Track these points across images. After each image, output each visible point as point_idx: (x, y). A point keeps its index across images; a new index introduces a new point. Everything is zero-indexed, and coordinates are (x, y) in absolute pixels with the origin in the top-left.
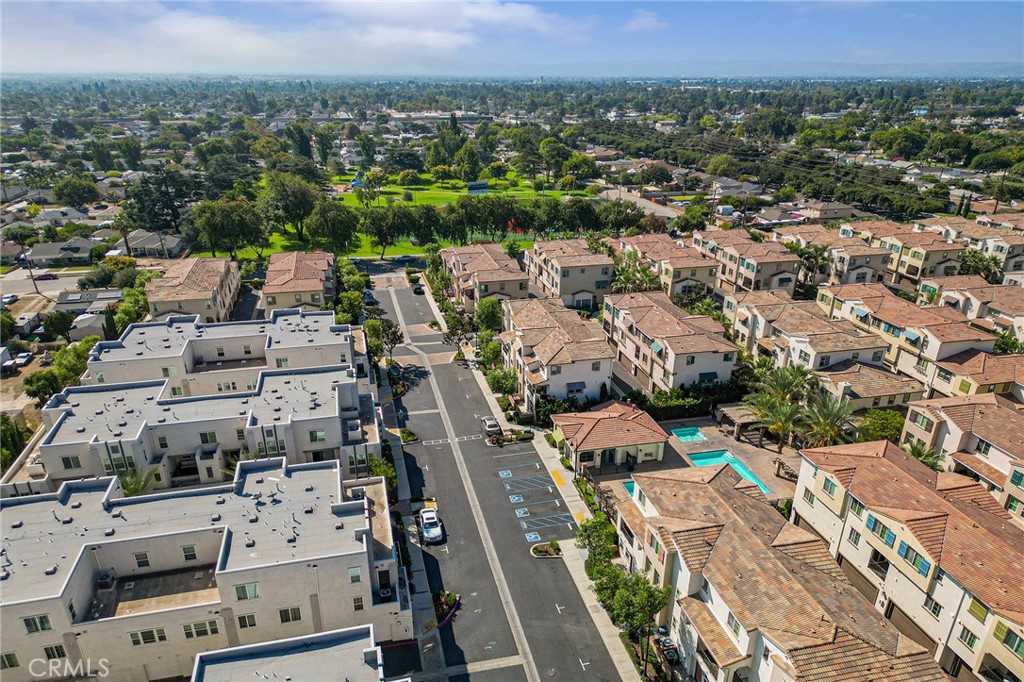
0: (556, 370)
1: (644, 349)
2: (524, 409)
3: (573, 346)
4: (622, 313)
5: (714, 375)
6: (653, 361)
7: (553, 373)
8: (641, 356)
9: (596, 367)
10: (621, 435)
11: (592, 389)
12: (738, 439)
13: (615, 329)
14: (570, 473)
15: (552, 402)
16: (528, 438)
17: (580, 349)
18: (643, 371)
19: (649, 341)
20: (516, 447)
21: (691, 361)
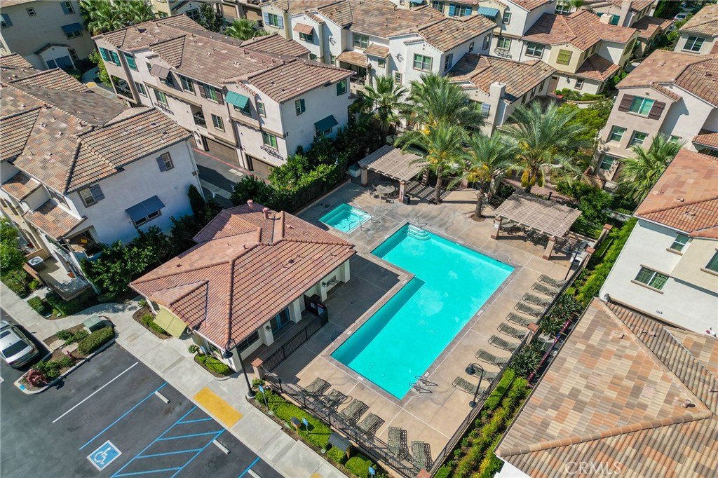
0: (91, 196)
1: (210, 107)
2: (61, 275)
3: (101, 137)
4: (141, 59)
5: (331, 120)
6: (234, 123)
7: (89, 202)
8: (208, 120)
9: (165, 163)
10: (285, 275)
11: (174, 202)
12: (408, 202)
13: (139, 88)
14: (231, 380)
15: (118, 256)
16: (106, 338)
17: (117, 139)
18: (220, 142)
19: (220, 94)
20: (91, 371)
21: (301, 108)
